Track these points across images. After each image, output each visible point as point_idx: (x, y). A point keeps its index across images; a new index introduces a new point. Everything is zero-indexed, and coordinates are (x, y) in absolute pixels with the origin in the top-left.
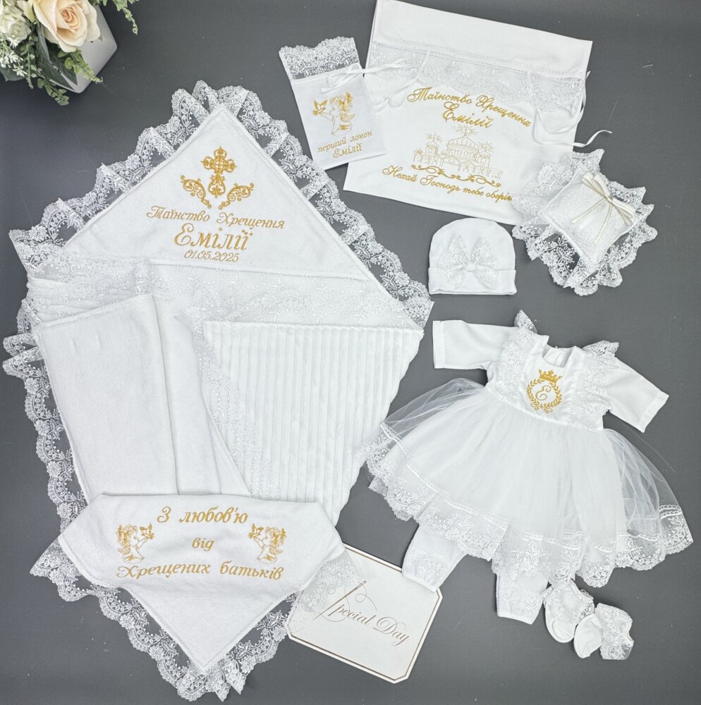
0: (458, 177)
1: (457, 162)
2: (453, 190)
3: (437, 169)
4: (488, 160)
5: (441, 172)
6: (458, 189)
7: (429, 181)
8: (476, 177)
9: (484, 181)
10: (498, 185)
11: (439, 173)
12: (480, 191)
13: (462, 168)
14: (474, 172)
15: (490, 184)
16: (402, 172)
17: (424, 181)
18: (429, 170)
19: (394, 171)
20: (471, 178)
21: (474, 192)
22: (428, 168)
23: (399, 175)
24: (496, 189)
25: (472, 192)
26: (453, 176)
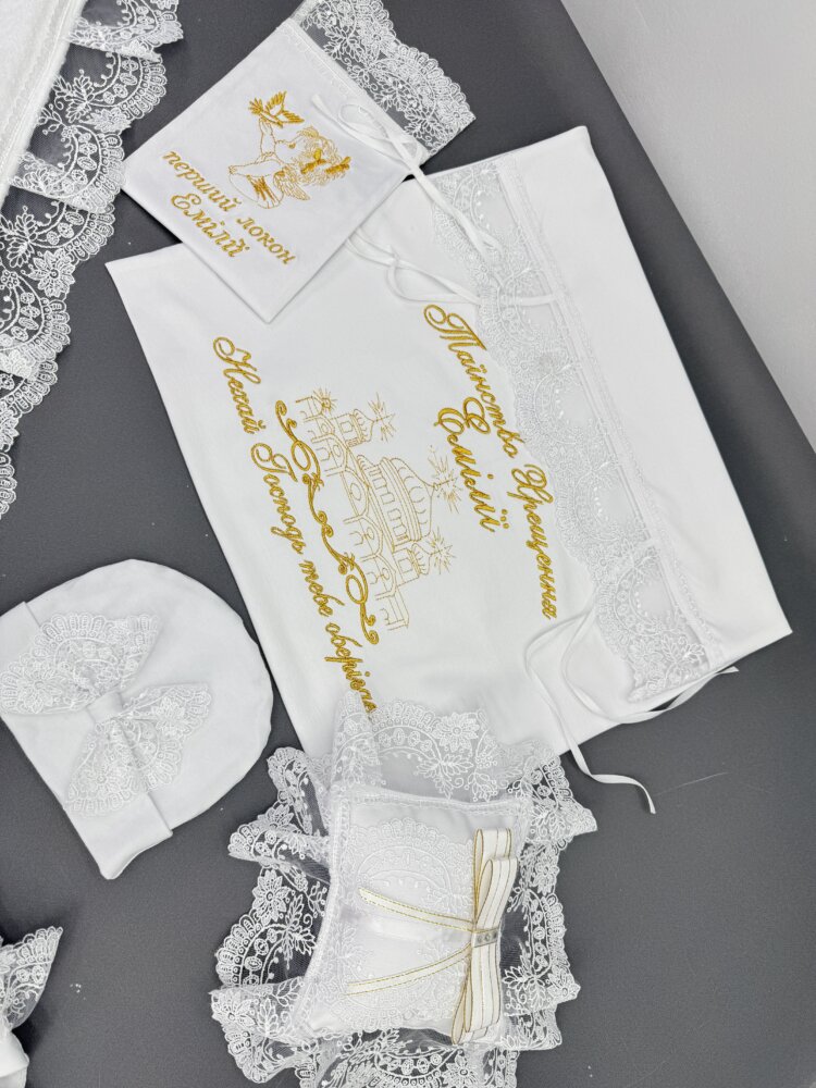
0: (327, 531)
1: (361, 506)
2: (288, 536)
3: (313, 469)
4: (414, 574)
5: (313, 482)
6: (299, 547)
7: (270, 465)
8: (355, 573)
9: (358, 597)
10: (373, 638)
11: (306, 480)
12: (331, 604)
13: (356, 526)
14: (365, 559)
15: (363, 615)
16: (248, 387)
17: (264, 454)
18: (298, 450)
19: (238, 369)
20: (346, 562)
21: (318, 591)
22: (302, 445)
23: (235, 386)
24: (362, 639)
25: (314, 585)
26: (321, 517)
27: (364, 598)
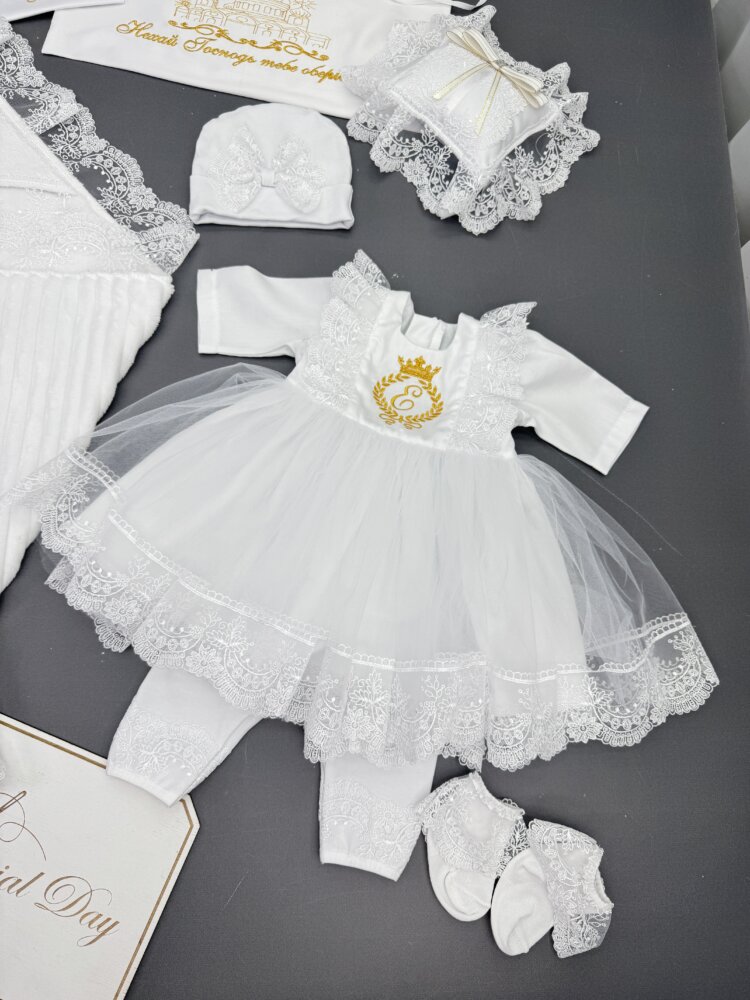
0: (253, 43)
1: (253, 23)
2: (242, 61)
3: (216, 30)
4: (306, 21)
5: (222, 34)
6: (251, 60)
7: (198, 46)
8: (284, 45)
9: (299, 52)
10: (324, 58)
11: (219, 35)
12: (292, 65)
13: (260, 31)
14: (280, 36)
15: (308, 54)
16: (151, 31)
17: (191, 45)
18: (200, 30)
19: (138, 29)
20: (276, 45)
21: (280, 65)
22: (199, 27)
23: (147, 36)
24: (321, 63)
25: (276, 66)
26: (243, 41)
27: (300, 49)
